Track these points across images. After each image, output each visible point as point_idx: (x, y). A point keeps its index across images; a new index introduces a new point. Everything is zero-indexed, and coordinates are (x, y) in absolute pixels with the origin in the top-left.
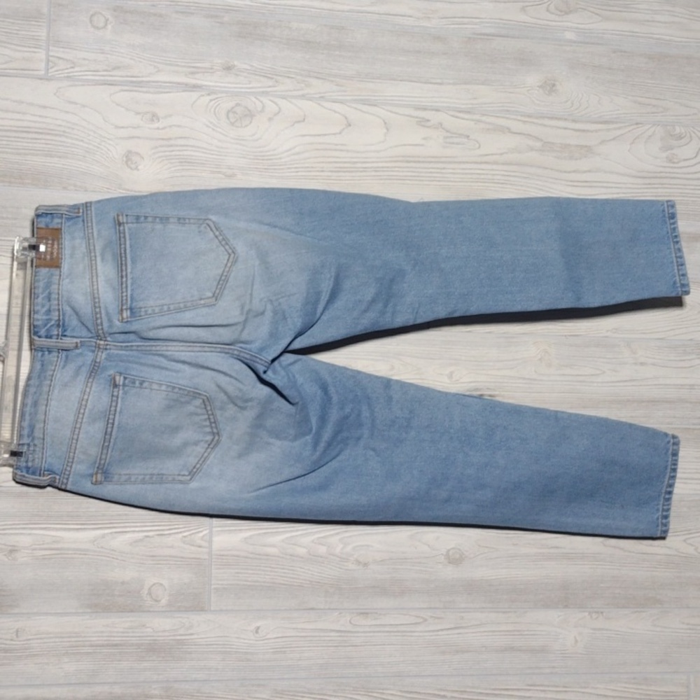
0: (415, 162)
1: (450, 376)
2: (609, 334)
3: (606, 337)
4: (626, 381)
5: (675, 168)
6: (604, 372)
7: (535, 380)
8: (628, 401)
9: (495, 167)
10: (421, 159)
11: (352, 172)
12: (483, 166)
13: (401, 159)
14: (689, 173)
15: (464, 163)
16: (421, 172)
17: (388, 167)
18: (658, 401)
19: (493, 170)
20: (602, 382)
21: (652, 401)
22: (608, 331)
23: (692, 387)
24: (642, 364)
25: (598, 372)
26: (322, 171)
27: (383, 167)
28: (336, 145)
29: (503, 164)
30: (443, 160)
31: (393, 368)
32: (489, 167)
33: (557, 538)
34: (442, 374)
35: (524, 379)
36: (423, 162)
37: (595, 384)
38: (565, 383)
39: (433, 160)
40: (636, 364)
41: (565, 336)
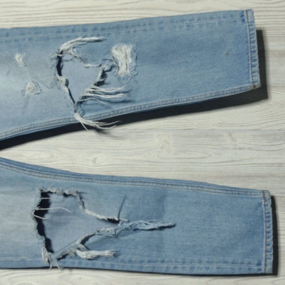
0: (73, 11)
1: (95, 160)
2: (215, 127)
3: (213, 130)
4: (227, 162)
5: (269, 3)
6: (211, 155)
7: (158, 162)
8: (229, 176)
9: (132, 12)
10: (78, 10)
11: (29, 21)
12: (124, 12)
13: (63, 10)
14: (280, 7)
15: (109, 10)
16: (78, 18)
17: (54, 16)
18: (253, 176)
19: (130, 14)
20: (209, 163)
21: (249, 176)
22: (214, 125)
23: (280, 165)
24: (240, 149)
25: (206, 155)
26: (8, 22)
27: (50, 17)
28: (18, 3)
29: (138, 9)
30: (94, 9)
31: (52, 156)
32: (127, 12)
33: (171, 279)
34: (88, 160)
35: (149, 162)
36: (79, 11)
37: (204, 165)
38: (180, 164)
39: (86, 9)
40: (235, 149)
41: (181, 130)
